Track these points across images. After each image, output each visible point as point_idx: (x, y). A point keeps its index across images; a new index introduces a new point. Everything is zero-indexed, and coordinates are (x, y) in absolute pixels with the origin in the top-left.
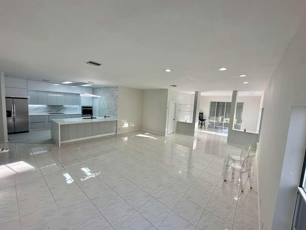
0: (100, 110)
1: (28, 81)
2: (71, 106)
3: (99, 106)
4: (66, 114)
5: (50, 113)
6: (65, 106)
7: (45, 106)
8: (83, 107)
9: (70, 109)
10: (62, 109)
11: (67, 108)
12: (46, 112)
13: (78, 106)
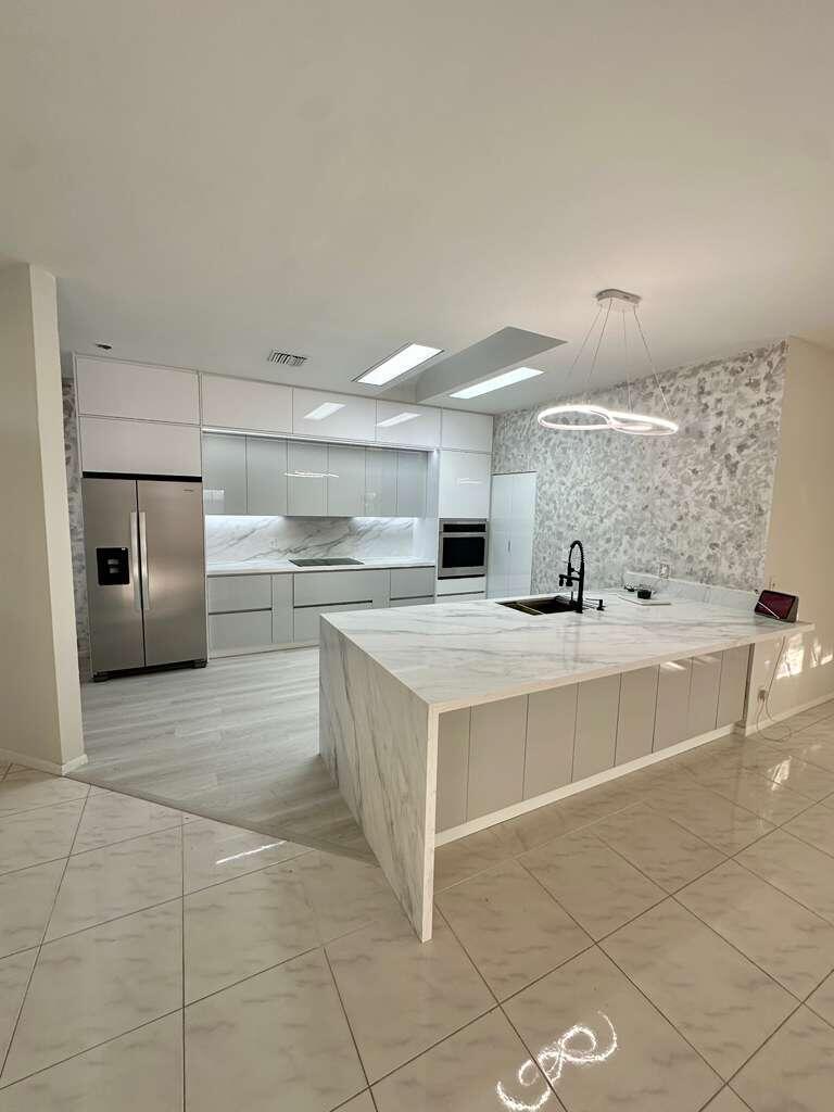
0: (553, 540)
1: (204, 377)
2: (385, 520)
3: (543, 517)
4: (367, 565)
5: (295, 557)
6: (358, 520)
7: (275, 521)
8: (448, 527)
9: (380, 535)
10: (345, 536)
11: (366, 532)
12: (278, 551)
13: (416, 519)
